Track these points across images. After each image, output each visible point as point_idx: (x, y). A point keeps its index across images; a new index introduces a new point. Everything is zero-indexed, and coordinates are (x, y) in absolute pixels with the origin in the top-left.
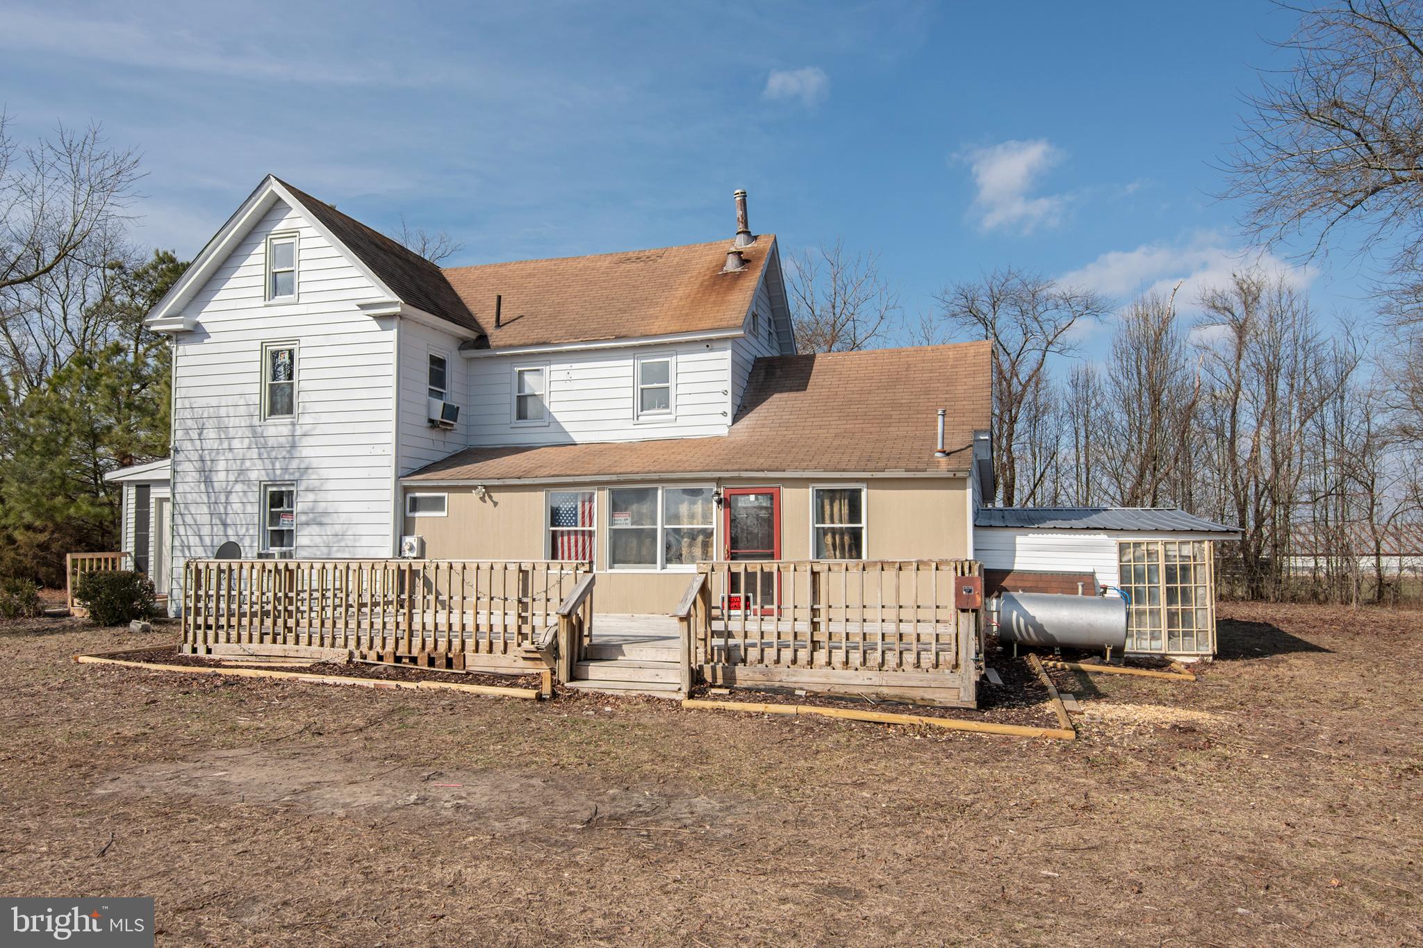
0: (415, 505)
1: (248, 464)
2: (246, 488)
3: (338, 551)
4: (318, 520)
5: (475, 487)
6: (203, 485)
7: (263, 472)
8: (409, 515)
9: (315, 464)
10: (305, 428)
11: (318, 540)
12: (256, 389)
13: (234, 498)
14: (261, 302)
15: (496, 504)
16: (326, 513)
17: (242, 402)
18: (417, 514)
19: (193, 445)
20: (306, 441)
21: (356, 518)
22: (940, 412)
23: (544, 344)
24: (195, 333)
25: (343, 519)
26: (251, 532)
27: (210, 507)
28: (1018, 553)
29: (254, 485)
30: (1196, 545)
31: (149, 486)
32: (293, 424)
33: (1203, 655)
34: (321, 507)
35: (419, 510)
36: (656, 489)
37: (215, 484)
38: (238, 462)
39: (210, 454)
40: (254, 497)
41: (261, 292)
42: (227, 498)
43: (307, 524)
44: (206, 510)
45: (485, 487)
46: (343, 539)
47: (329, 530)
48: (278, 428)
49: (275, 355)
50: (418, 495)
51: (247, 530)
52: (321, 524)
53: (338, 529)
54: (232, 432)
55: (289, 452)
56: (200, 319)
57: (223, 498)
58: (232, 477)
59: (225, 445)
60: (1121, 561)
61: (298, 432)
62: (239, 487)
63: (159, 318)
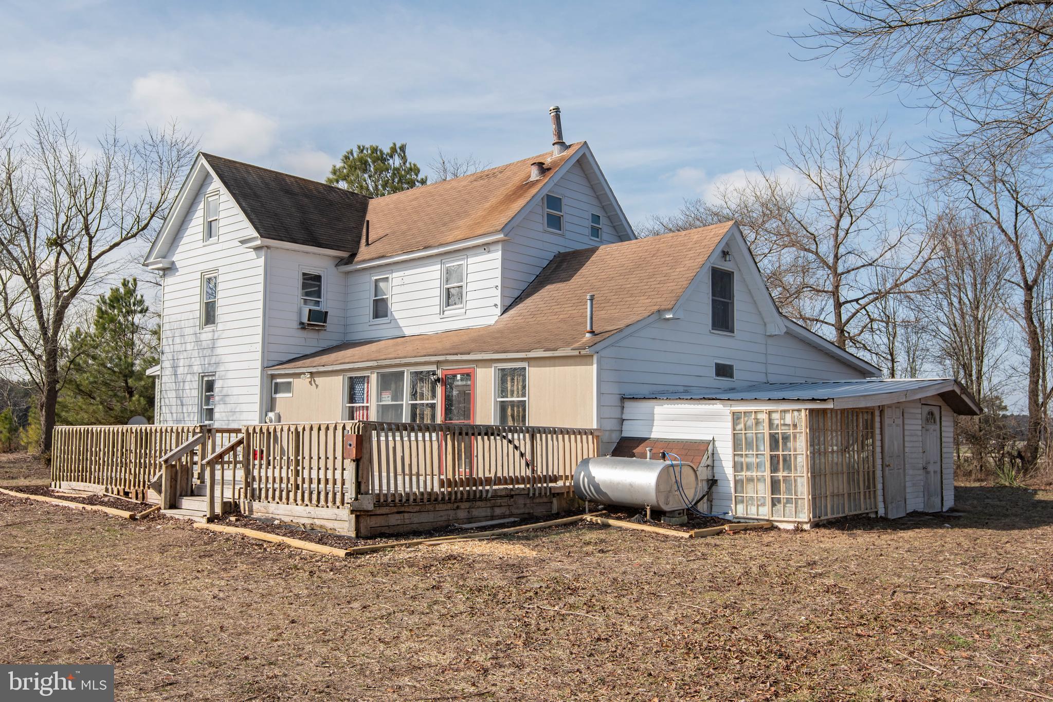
0: (277, 388)
1: (193, 360)
2: (192, 378)
4: (224, 400)
5: (304, 373)
6: (173, 377)
7: (200, 366)
8: (274, 396)
9: (222, 360)
10: (220, 333)
11: (223, 415)
12: (197, 306)
13: (187, 385)
14: (201, 244)
15: (317, 386)
16: (227, 395)
17: (191, 316)
18: (278, 396)
19: (170, 348)
20: (219, 343)
21: (241, 399)
22: (588, 297)
24: (172, 269)
25: (235, 400)
26: (194, 410)
27: (176, 393)
28: (655, 423)
29: (196, 376)
30: (796, 413)
32: (216, 331)
33: (799, 523)
34: (225, 391)
35: (279, 392)
36: (404, 372)
37: (179, 376)
38: (189, 359)
39: (177, 355)
40: (195, 385)
41: (200, 236)
42: (184, 386)
43: (219, 403)
44: (174, 395)
45: (311, 373)
46: (234, 415)
47: (229, 408)
48: (207, 333)
49: (208, 281)
50: (278, 380)
51: (192, 409)
52: (225, 403)
53: (233, 407)
54: (187, 338)
55: (211, 351)
56: (174, 259)
57: (182, 386)
58: (186, 371)
59: (183, 348)
60: (734, 429)
61: (216, 337)
62: (189, 378)
63: (152, 260)
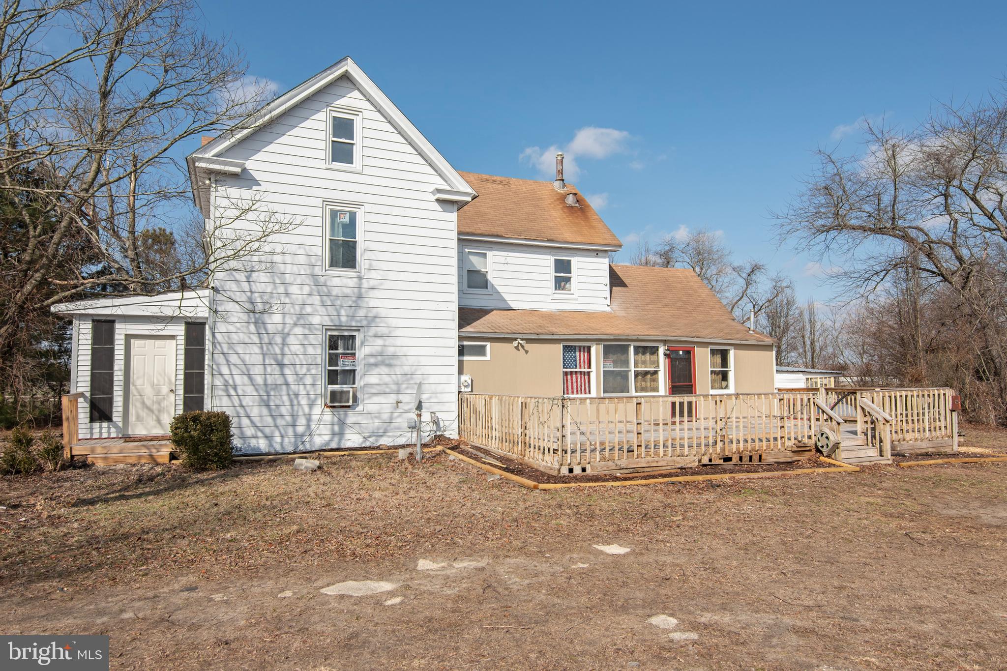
0: (462, 351)
1: (308, 309)
2: (307, 332)
3: (407, 388)
4: (387, 362)
6: (252, 328)
7: (326, 318)
9: (383, 312)
10: (372, 283)
11: (387, 379)
12: (316, 241)
13: (291, 340)
14: (322, 165)
15: (527, 352)
16: (394, 356)
17: (301, 251)
18: (465, 358)
19: (239, 286)
20: (373, 294)
21: (423, 360)
23: (498, 236)
24: (242, 178)
25: (411, 360)
26: (313, 372)
27: (262, 348)
29: (316, 329)
31: (113, 322)
32: (360, 278)
34: (391, 350)
35: (467, 355)
36: (630, 345)
37: (269, 326)
38: (297, 307)
39: (261, 297)
40: (316, 340)
41: (321, 155)
42: (284, 339)
43: (376, 365)
44: (257, 350)
46: (412, 378)
47: (398, 370)
48: (341, 279)
49: (334, 214)
50: (466, 343)
51: (308, 370)
52: (390, 365)
53: (407, 369)
54: (288, 278)
55: (355, 302)
56: (249, 165)
57: (278, 339)
58: (289, 320)
59: (281, 289)
61: (365, 284)
62: (298, 330)
63: (206, 156)
